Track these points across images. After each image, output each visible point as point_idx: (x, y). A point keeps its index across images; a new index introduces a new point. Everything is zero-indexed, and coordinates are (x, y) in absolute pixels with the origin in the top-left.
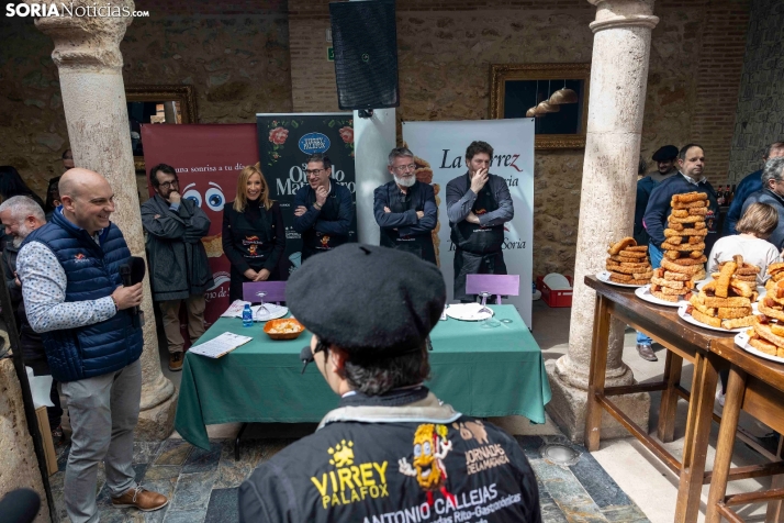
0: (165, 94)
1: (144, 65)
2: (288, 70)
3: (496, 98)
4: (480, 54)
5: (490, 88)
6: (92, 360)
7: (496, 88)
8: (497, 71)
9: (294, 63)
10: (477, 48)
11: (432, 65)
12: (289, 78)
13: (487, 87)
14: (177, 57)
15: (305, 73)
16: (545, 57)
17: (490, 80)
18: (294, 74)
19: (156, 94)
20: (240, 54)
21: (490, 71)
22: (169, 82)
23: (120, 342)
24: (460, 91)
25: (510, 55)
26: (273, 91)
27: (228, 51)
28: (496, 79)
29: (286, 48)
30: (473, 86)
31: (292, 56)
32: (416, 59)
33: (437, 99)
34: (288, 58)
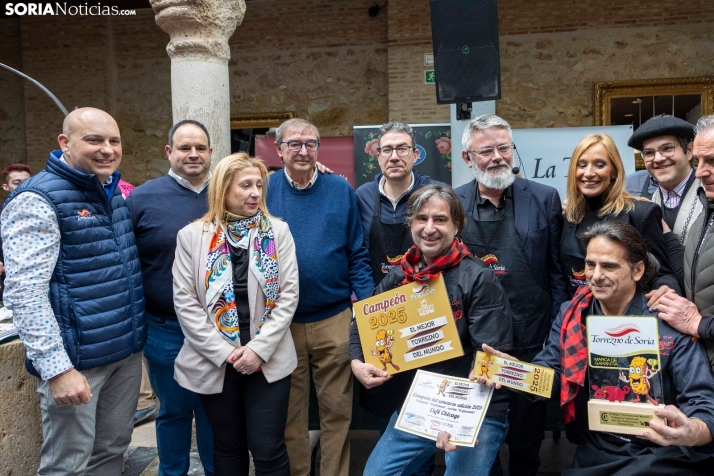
0: (269, 121)
1: (253, 95)
2: (386, 95)
3: (601, 115)
4: (582, 73)
5: (594, 107)
6: (91, 347)
7: (601, 105)
8: (602, 88)
9: (392, 87)
10: (579, 67)
11: (531, 85)
12: (387, 103)
13: (590, 105)
14: (283, 87)
15: (402, 96)
16: (653, 74)
17: (593, 98)
18: (391, 97)
19: (261, 121)
20: (342, 83)
21: (594, 89)
22: (274, 110)
23: (126, 322)
24: (562, 110)
25: (615, 73)
26: (370, 115)
27: (329, 80)
28: (601, 96)
29: (385, 75)
30: (576, 105)
31: (390, 80)
32: (514, 81)
33: (537, 119)
34: (387, 83)
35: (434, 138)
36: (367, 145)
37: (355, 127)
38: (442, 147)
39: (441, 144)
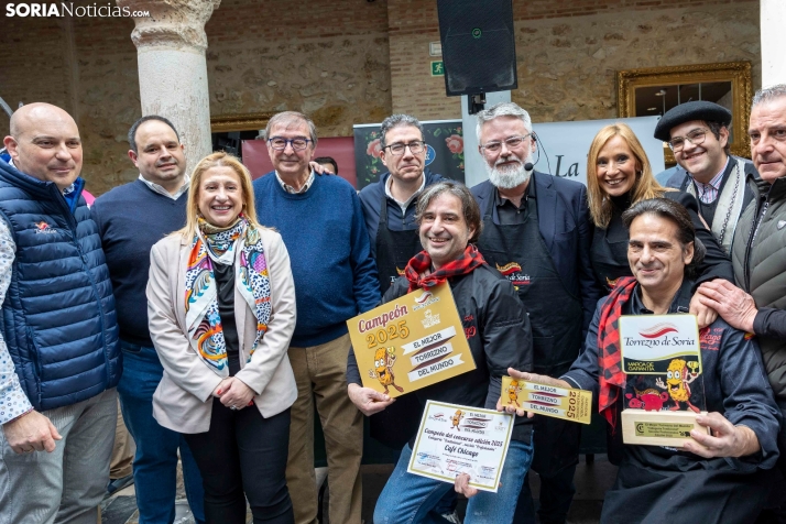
0: (258, 122)
1: (238, 94)
2: (388, 90)
3: (625, 107)
4: (603, 61)
5: (617, 98)
6: (55, 383)
7: (625, 96)
8: (625, 77)
9: (395, 81)
10: (600, 54)
11: (548, 75)
12: (390, 98)
13: (613, 96)
14: (272, 83)
15: (407, 91)
16: (679, 61)
17: (616, 88)
18: (394, 92)
19: (248, 122)
20: (338, 77)
21: (616, 79)
22: (263, 110)
23: (96, 353)
24: (583, 102)
25: (638, 60)
26: (372, 113)
27: (324, 75)
28: (624, 85)
29: (387, 68)
30: (598, 96)
31: (393, 73)
32: (530, 71)
33: (556, 112)
34: (389, 77)
35: (443, 137)
36: (369, 145)
37: (355, 126)
38: (453, 146)
39: (452, 142)
